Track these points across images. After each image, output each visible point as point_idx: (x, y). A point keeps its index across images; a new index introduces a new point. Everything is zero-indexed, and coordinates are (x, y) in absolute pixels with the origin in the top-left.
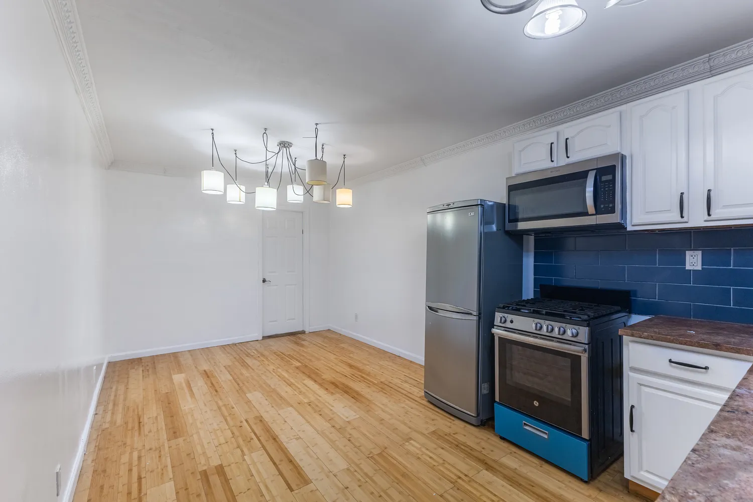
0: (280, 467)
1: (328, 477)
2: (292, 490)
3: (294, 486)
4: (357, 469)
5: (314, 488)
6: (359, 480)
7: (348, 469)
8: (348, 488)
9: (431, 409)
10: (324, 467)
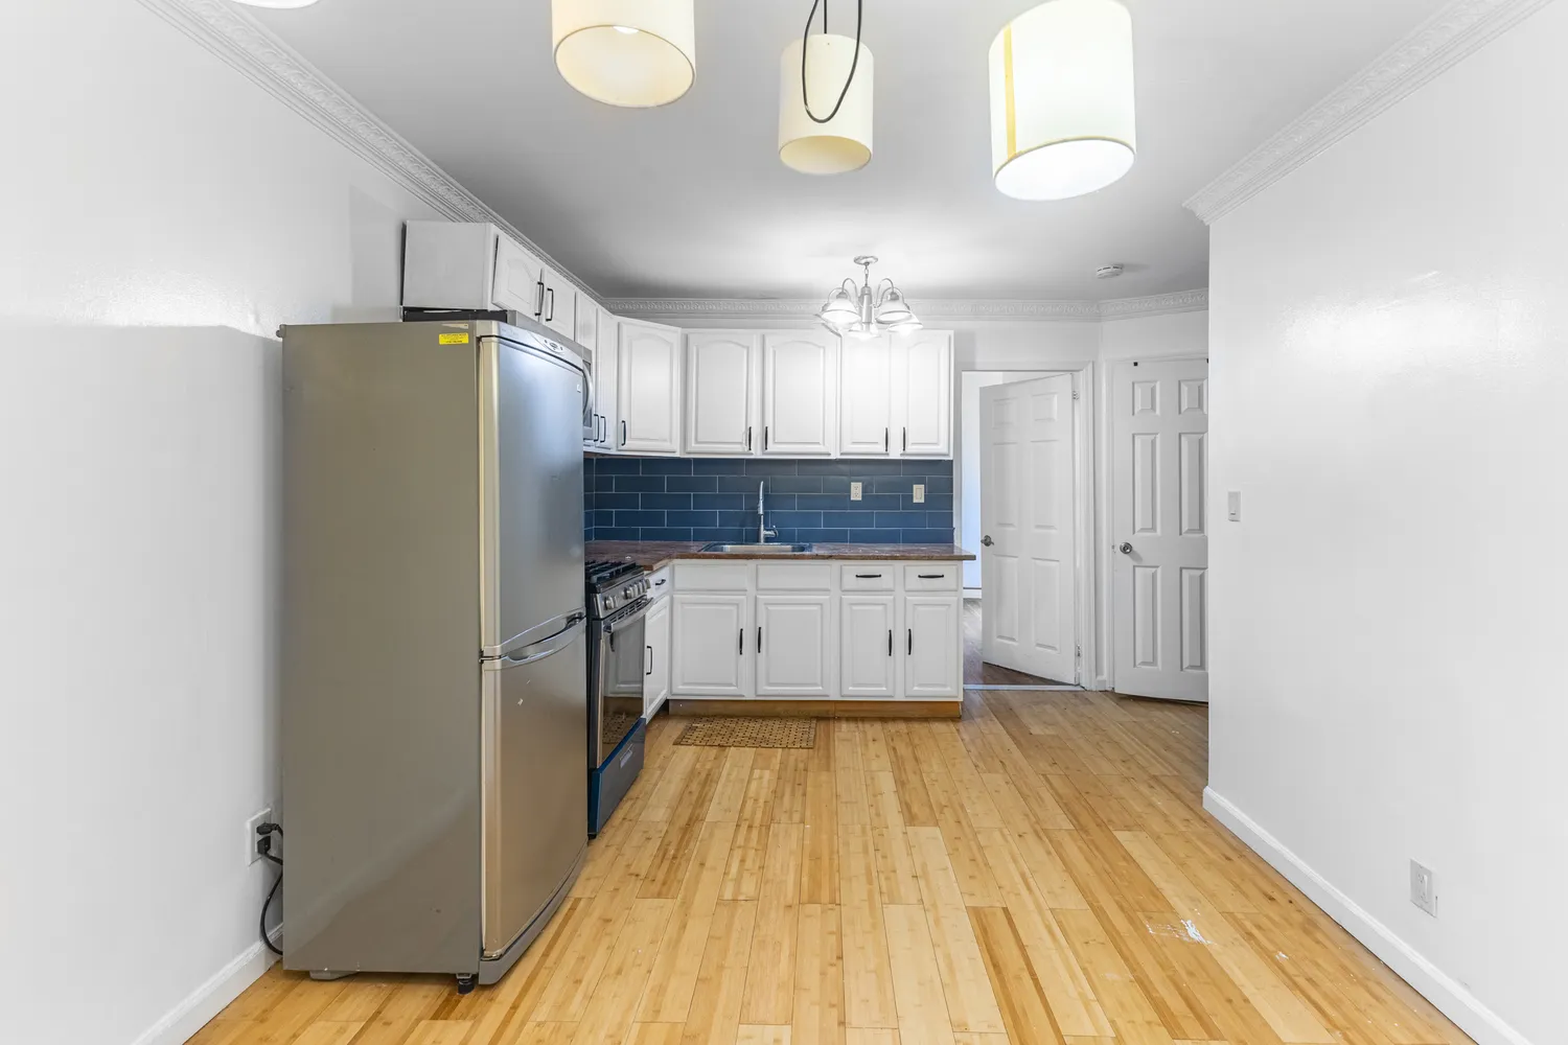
0: (1023, 964)
1: (934, 905)
2: (1005, 910)
3: (1001, 915)
4: (877, 896)
5: (966, 897)
6: (887, 879)
7: (892, 902)
8: (913, 877)
9: (546, 955)
10: (931, 922)
